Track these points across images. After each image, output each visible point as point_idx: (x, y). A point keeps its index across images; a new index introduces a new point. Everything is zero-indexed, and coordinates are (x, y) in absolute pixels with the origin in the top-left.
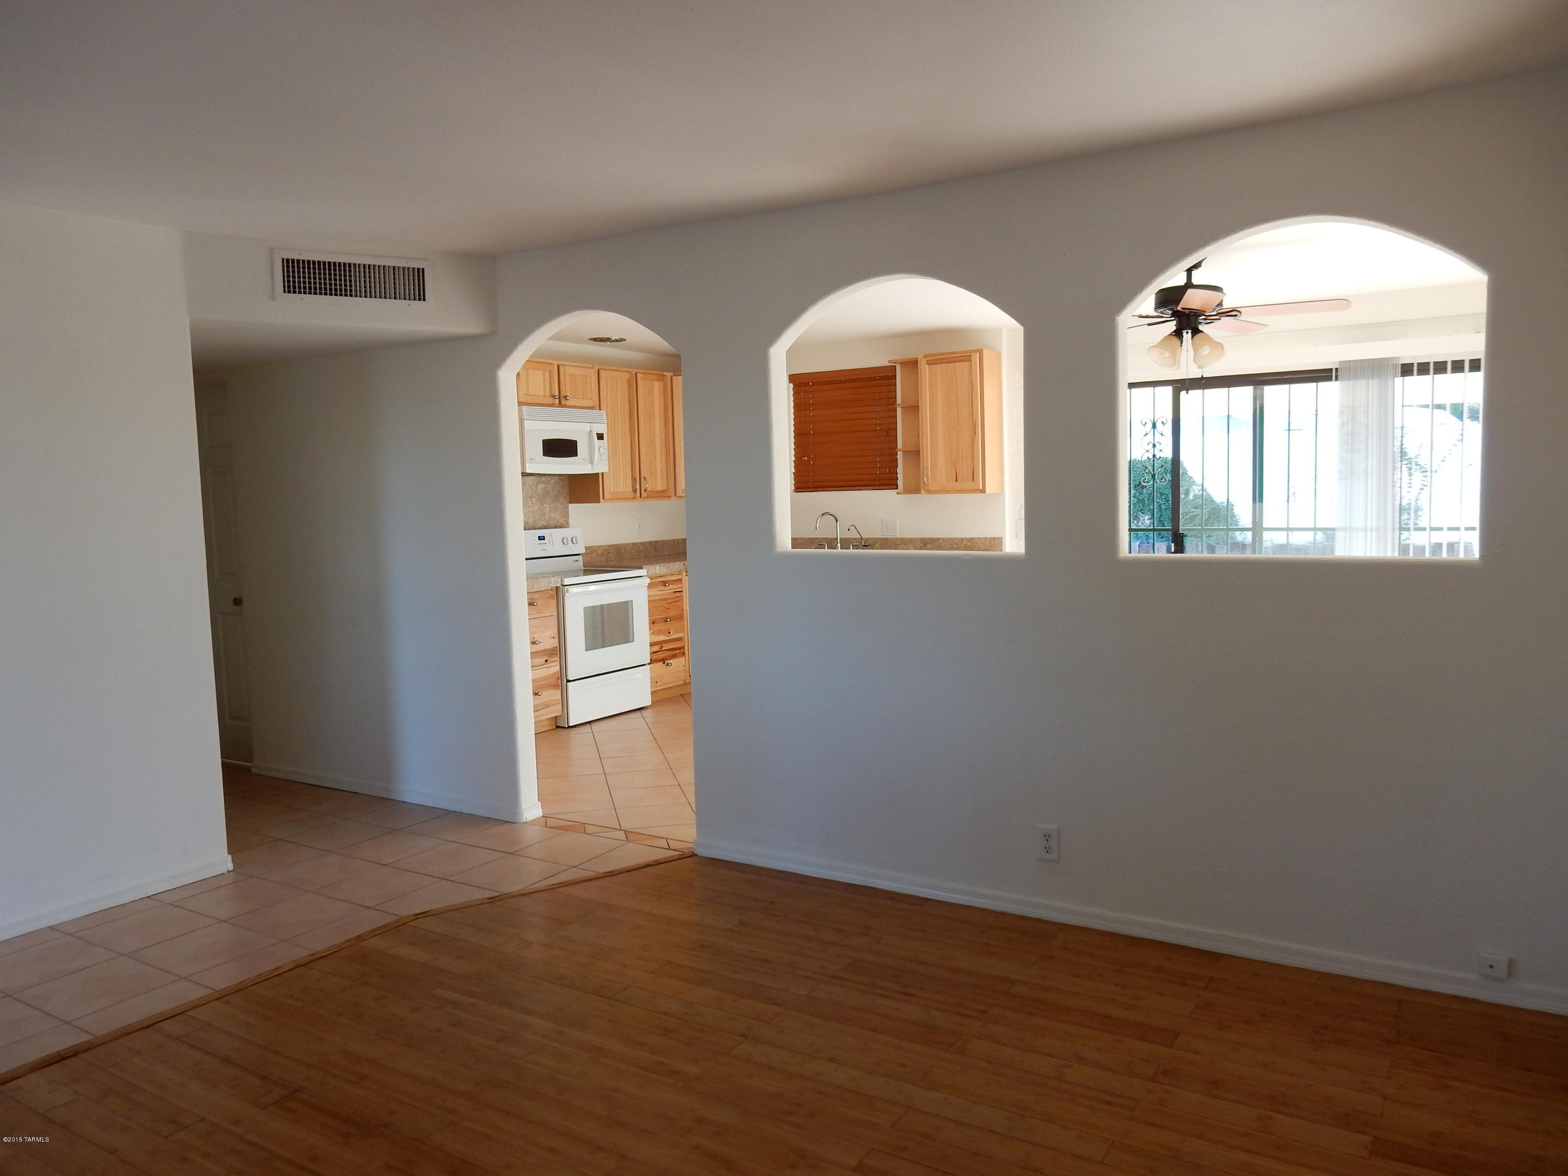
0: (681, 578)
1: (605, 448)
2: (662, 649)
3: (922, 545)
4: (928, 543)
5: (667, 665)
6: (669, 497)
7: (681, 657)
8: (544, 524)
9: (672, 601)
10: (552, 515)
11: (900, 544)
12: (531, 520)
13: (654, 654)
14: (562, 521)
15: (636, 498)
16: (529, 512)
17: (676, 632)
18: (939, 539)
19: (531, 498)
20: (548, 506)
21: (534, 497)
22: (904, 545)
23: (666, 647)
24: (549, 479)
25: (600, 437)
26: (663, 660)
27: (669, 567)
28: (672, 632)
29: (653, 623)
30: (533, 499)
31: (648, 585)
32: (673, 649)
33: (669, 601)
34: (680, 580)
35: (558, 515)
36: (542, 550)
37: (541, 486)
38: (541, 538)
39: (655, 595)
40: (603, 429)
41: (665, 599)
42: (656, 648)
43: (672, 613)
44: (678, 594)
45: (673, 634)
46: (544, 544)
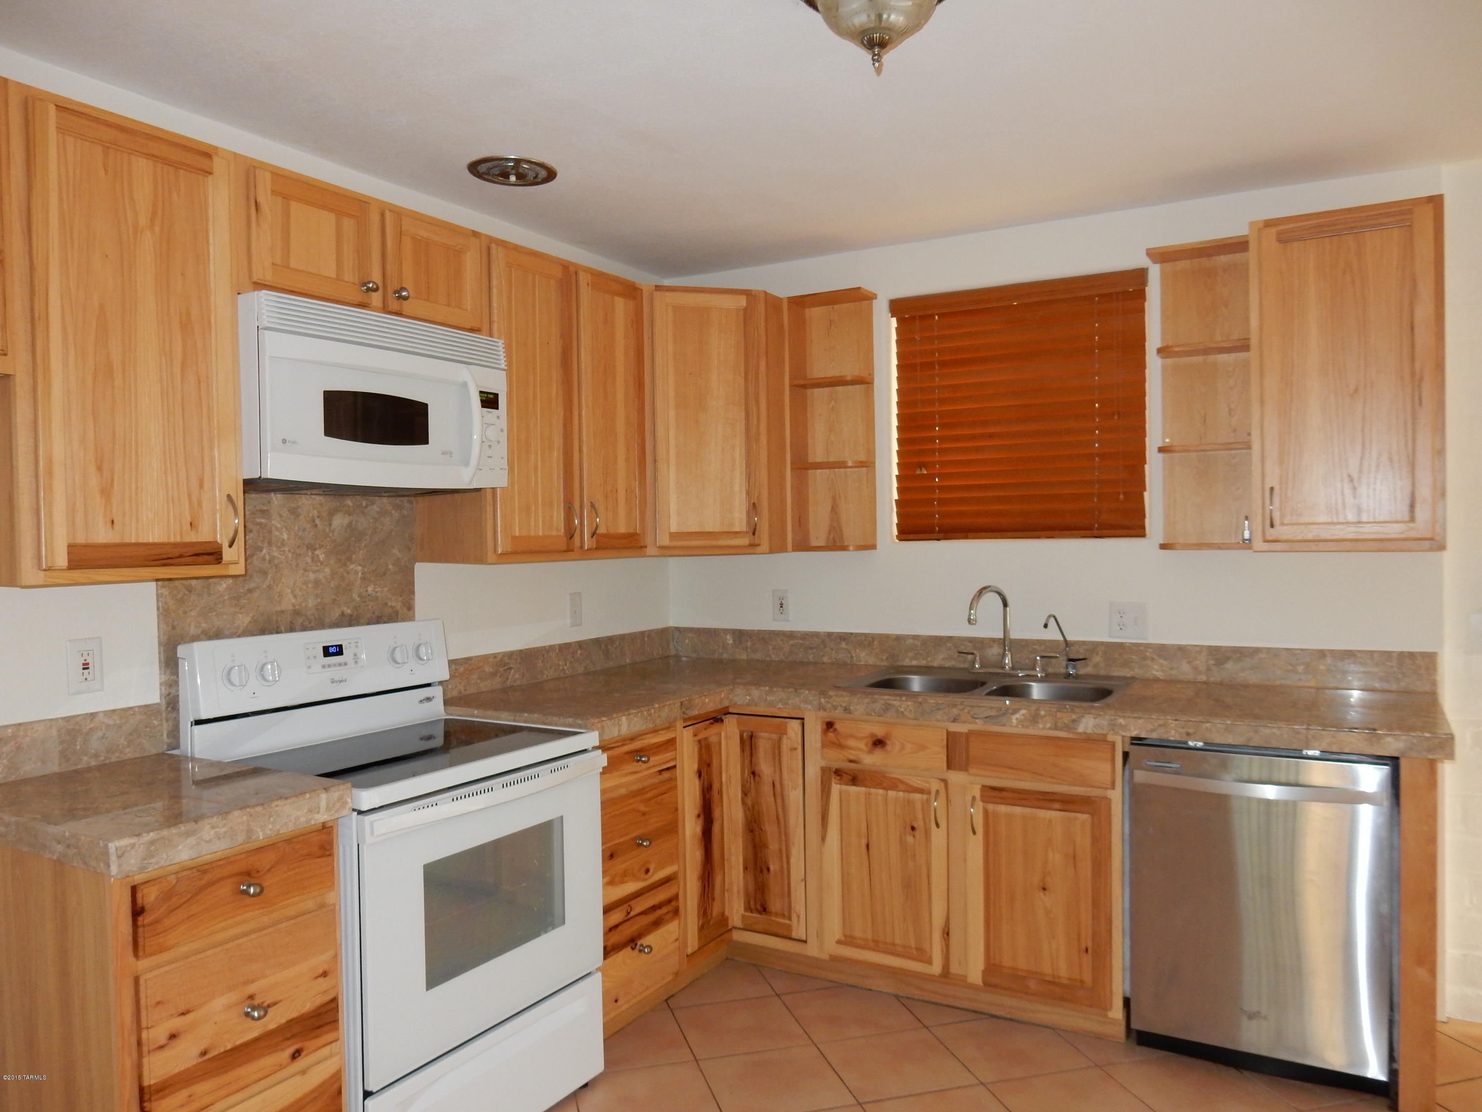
0: (674, 736)
1: (502, 430)
2: (632, 914)
3: (1212, 662)
4: (1229, 658)
5: (640, 951)
6: (641, 547)
7: (672, 919)
8: (348, 611)
9: (654, 792)
10: (370, 589)
11: (1155, 657)
12: (311, 602)
13: (613, 932)
14: (396, 603)
15: (572, 550)
16: (306, 583)
17: (661, 866)
18: (1256, 651)
19: (311, 548)
20: (360, 568)
21: (321, 547)
22: (1165, 659)
23: (639, 907)
24: (364, 504)
25: (490, 401)
26: (632, 942)
27: (650, 715)
28: (652, 867)
29: (612, 856)
30: (317, 552)
31: (601, 770)
32: (654, 908)
33: (648, 795)
34: (670, 744)
35: (386, 589)
36: (333, 682)
37: (340, 521)
38: (332, 651)
39: (618, 786)
40: (498, 384)
41: (640, 792)
42: (617, 916)
43: (655, 822)
44: (666, 775)
45: (655, 872)
46: (340, 665)
